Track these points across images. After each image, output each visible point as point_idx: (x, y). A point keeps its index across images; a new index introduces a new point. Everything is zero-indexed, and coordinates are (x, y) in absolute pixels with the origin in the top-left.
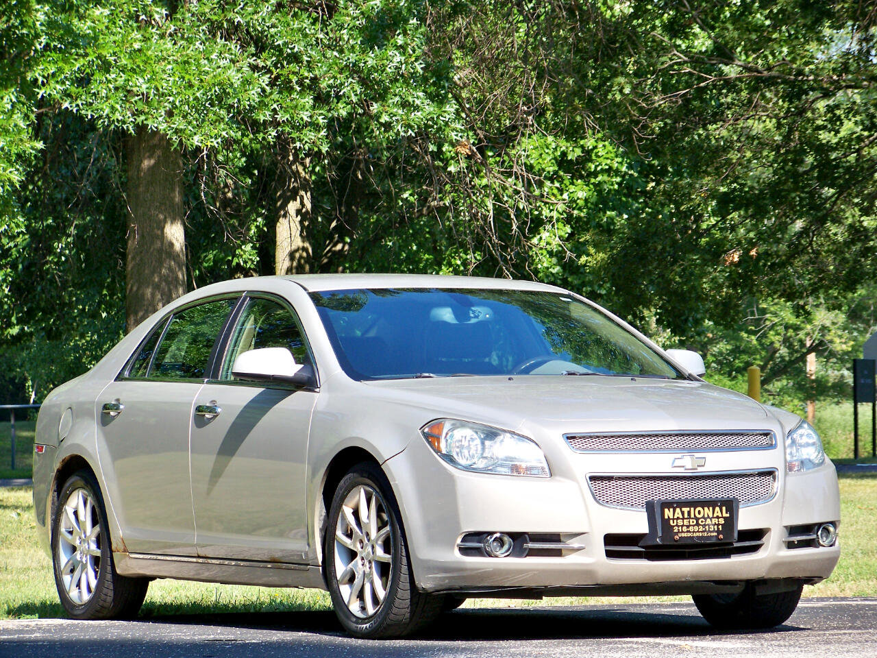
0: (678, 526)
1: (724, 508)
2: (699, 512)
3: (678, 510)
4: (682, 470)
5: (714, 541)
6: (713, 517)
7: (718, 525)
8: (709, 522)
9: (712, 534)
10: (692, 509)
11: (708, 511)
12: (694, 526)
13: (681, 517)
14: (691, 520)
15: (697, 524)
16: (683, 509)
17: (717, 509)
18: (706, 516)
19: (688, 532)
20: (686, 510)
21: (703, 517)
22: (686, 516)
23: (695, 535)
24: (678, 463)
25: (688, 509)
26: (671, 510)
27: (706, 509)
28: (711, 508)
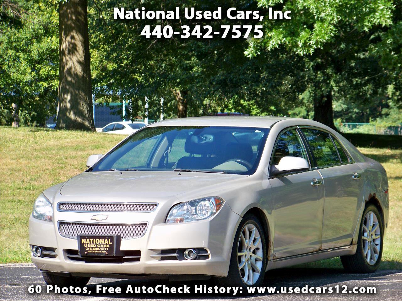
0: (88, 247)
2: (98, 241)
3: (88, 240)
6: (104, 244)
7: (107, 248)
8: (102, 246)
11: (102, 241)
13: (89, 243)
14: (94, 245)
15: (97, 247)
17: (106, 240)
18: (101, 243)
19: (92, 250)
20: (91, 240)
21: (99, 244)
22: (91, 243)
24: (94, 217)
26: (85, 239)
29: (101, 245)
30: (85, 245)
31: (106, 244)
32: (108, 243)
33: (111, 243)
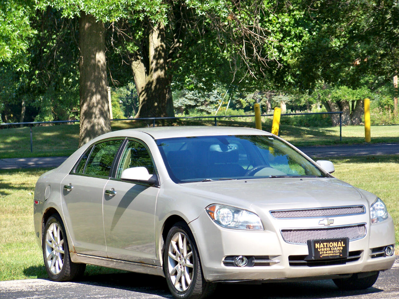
0: (322, 251)
1: (342, 242)
2: (331, 245)
3: (322, 244)
4: (323, 226)
5: (338, 257)
7: (340, 250)
8: (336, 249)
9: (337, 254)
10: (328, 243)
11: (335, 244)
12: (329, 251)
13: (323, 247)
14: (328, 249)
15: (331, 250)
16: (324, 244)
17: (339, 243)
18: (334, 246)
20: (325, 244)
21: (333, 247)
23: (329, 255)
24: (321, 222)
25: (326, 243)
27: (334, 243)
28: (336, 243)
29: (334, 248)
30: (319, 249)
31: (340, 247)
32: (341, 246)
33: (344, 245)
